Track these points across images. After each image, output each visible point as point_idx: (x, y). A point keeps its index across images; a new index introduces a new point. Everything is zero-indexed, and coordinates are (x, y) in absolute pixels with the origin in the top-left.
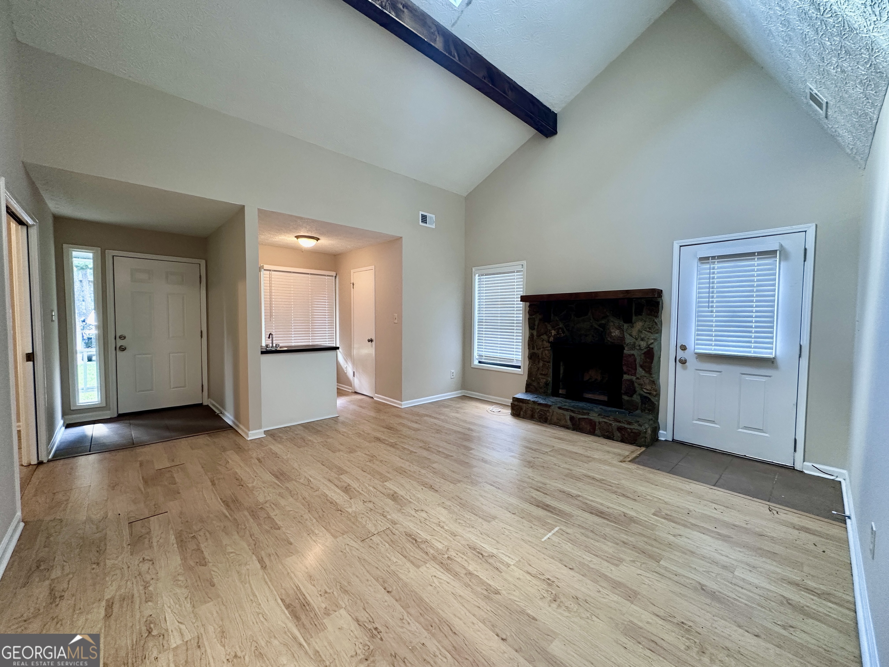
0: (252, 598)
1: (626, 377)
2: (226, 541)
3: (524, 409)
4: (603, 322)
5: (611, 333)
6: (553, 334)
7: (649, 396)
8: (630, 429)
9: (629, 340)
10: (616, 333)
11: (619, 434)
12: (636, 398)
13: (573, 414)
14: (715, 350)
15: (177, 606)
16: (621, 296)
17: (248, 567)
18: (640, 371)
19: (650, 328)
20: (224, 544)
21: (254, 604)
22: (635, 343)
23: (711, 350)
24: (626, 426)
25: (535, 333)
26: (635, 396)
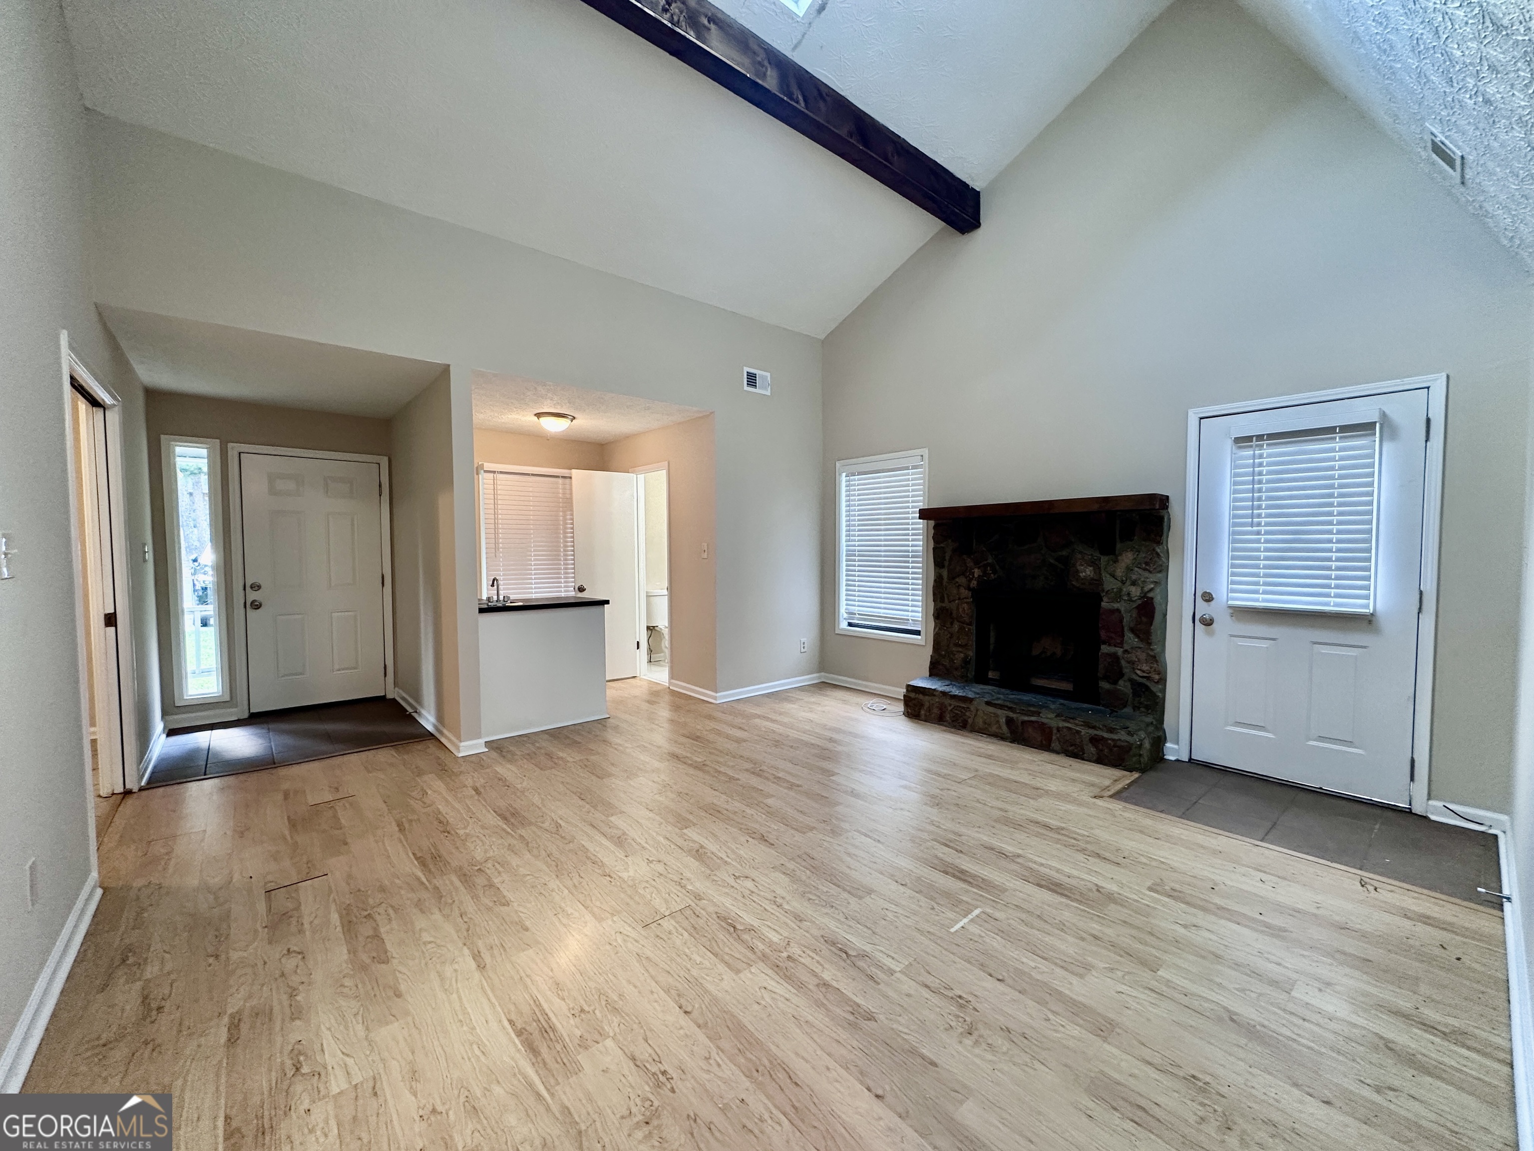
0: (461, 1017)
1: (1105, 649)
2: (421, 922)
3: (927, 705)
4: (1064, 553)
5: (1078, 571)
6: (976, 575)
7: (1148, 683)
8: (1113, 740)
9: (1110, 584)
10: (1087, 572)
11: (1093, 750)
12: (1123, 686)
13: (1011, 715)
14: (1264, 600)
15: (342, 1028)
16: (1095, 507)
17: (456, 966)
18: (1131, 639)
19: (1147, 564)
20: (418, 928)
21: (465, 1028)
22: (1120, 590)
23: (1257, 600)
24: (1106, 735)
25: (945, 573)
26: (1121, 682)
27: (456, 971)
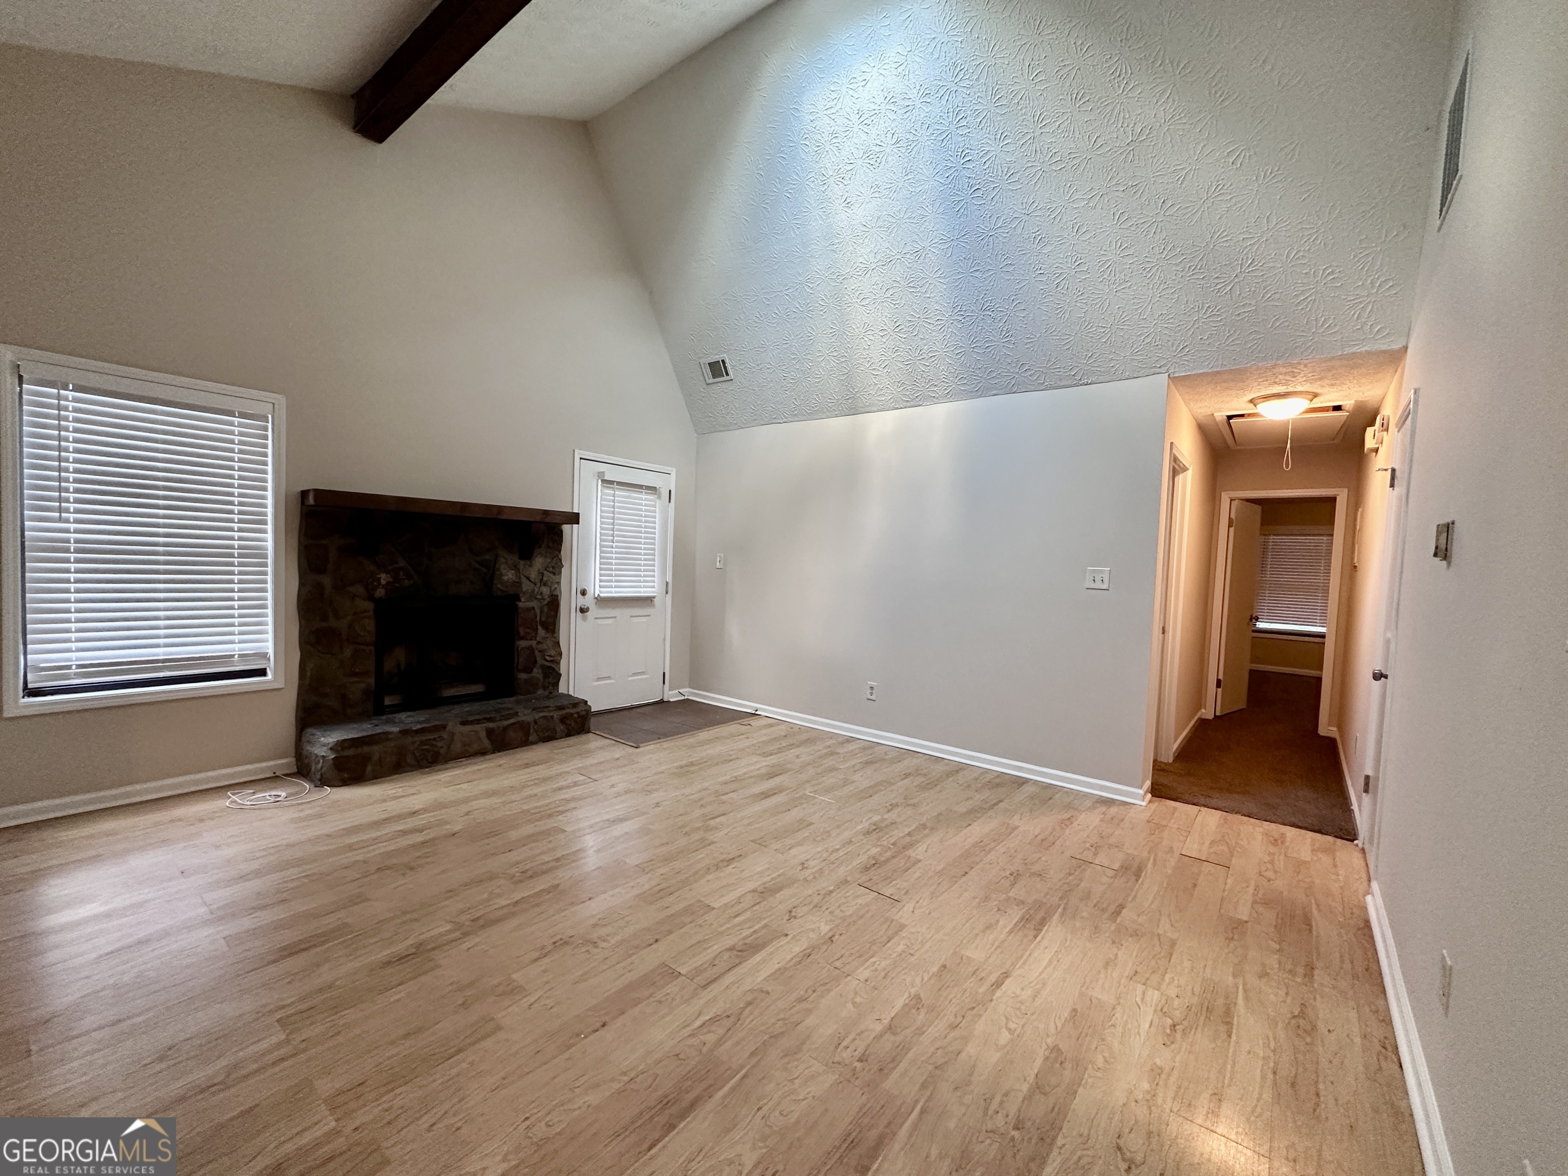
1: (522, 644)
2: (993, 1057)
4: (487, 557)
5: (502, 575)
6: (383, 582)
7: (552, 665)
8: (578, 713)
9: (526, 586)
10: (509, 575)
11: (562, 727)
12: (537, 673)
13: (491, 725)
14: (616, 592)
18: (541, 632)
19: (553, 567)
20: (998, 1055)
22: (534, 590)
23: (612, 593)
24: (572, 711)
25: (327, 581)
26: (535, 670)
27: (1023, 989)
